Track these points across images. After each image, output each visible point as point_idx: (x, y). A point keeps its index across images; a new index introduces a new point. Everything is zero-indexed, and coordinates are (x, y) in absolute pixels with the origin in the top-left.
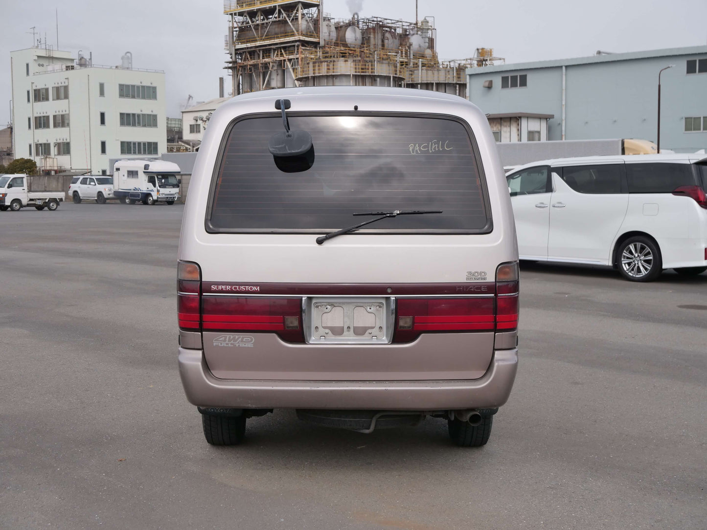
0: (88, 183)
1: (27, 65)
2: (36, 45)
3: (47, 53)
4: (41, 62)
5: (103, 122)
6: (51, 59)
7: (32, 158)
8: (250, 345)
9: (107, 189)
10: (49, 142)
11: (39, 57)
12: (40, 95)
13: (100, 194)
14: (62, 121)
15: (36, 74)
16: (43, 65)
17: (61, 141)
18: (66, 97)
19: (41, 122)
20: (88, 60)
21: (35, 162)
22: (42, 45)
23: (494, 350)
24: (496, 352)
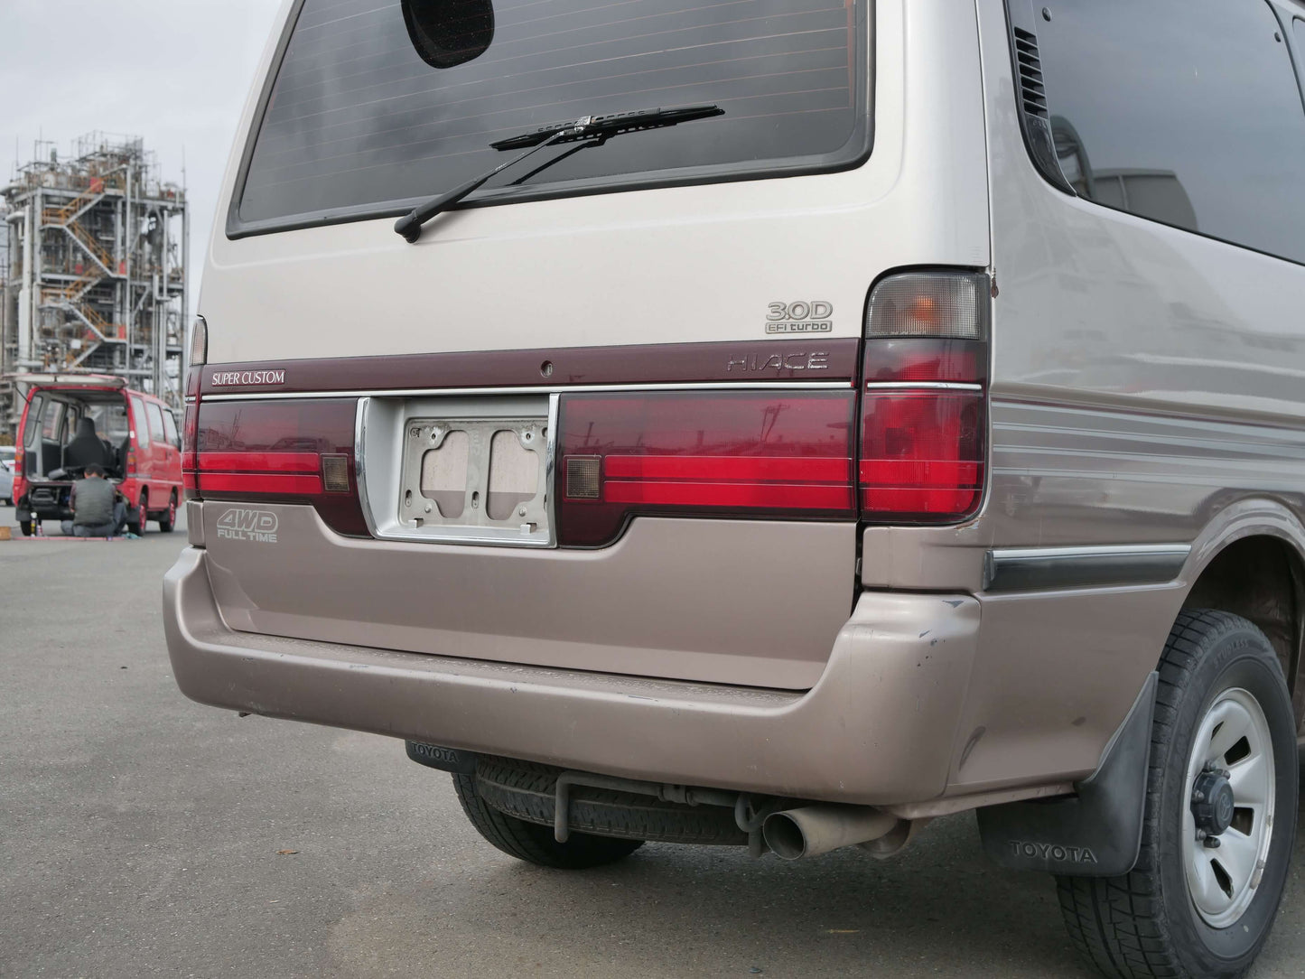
8: (270, 537)
23: (859, 588)
24: (865, 598)
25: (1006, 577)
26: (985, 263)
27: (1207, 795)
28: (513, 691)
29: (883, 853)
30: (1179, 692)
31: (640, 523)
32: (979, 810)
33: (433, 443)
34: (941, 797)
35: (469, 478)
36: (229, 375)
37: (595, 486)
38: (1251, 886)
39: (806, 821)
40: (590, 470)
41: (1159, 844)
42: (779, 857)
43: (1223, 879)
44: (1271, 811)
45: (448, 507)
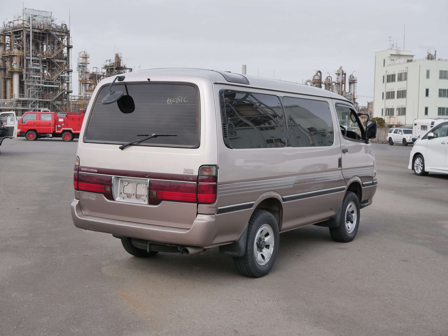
0: (398, 133)
1: (384, 60)
2: (391, 48)
3: (397, 52)
4: (393, 58)
5: (427, 95)
6: (399, 56)
7: (383, 117)
8: (94, 199)
9: (409, 137)
10: (393, 108)
11: (391, 55)
12: (391, 78)
13: (404, 140)
14: (402, 94)
15: (389, 65)
16: (393, 60)
17: (401, 107)
18: (406, 79)
19: (390, 95)
20: (433, 55)
21: (384, 120)
22: (394, 47)
23: (197, 214)
24: (198, 215)
25: (220, 211)
26: (217, 164)
27: (260, 243)
28: (142, 228)
29: (202, 254)
30: (253, 226)
31: (163, 202)
32: (219, 246)
33: (126, 185)
34: (210, 245)
35: (132, 192)
36: (85, 169)
37: (155, 195)
38: (269, 258)
39: (189, 249)
40: (154, 193)
41: (249, 251)
42: (185, 255)
43: (263, 257)
44: (273, 245)
45: (129, 196)
